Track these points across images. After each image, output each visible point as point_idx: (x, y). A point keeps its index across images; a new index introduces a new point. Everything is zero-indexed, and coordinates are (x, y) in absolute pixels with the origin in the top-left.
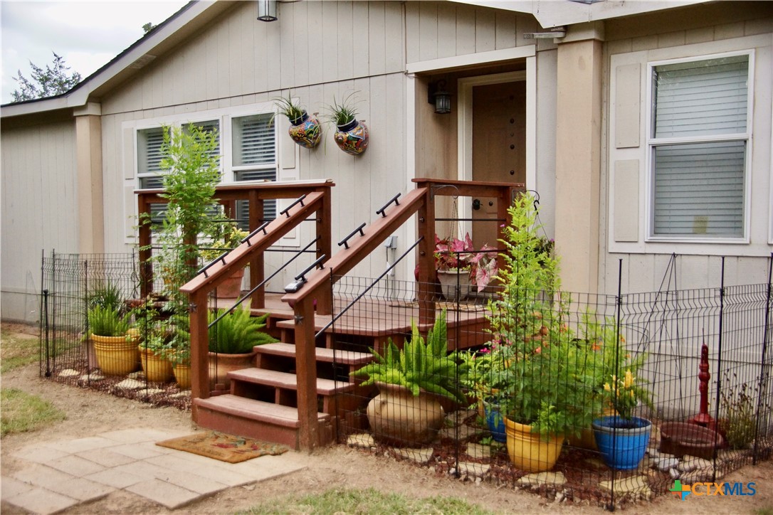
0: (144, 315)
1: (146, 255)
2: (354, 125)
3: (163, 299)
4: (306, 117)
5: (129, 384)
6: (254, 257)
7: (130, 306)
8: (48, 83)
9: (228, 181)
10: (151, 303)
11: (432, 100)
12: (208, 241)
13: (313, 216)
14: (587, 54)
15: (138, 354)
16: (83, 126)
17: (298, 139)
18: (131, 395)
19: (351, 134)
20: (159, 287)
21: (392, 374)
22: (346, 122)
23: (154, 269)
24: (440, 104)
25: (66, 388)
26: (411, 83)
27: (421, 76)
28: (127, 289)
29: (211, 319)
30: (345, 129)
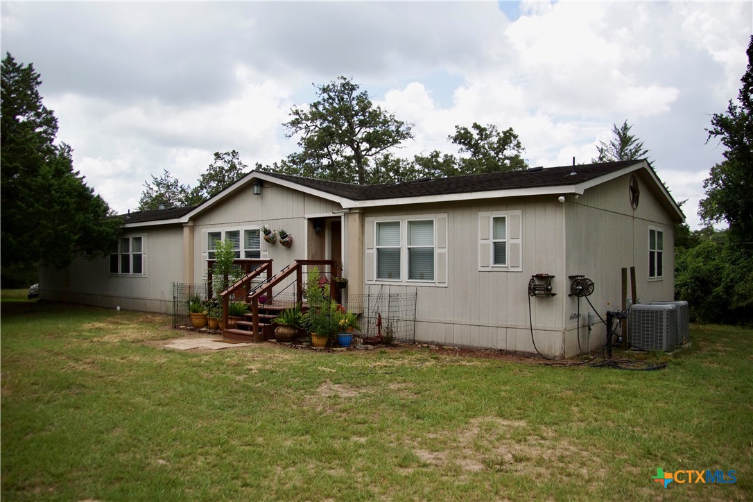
0: (209, 305)
1: (210, 284)
2: (287, 236)
3: (215, 300)
4: (270, 232)
5: (204, 329)
6: (248, 282)
7: (204, 303)
8: (161, 186)
9: (243, 257)
10: (212, 301)
11: (315, 227)
12: (233, 279)
13: (266, 271)
14: (357, 217)
15: (207, 319)
16: (186, 231)
17: (267, 240)
18: (205, 332)
19: (284, 240)
20: (215, 295)
21: (282, 320)
22: (283, 235)
23: (213, 289)
24: (318, 229)
25: (182, 331)
26: (306, 222)
27: (310, 219)
28: (203, 296)
29: (230, 304)
30: (283, 238)
